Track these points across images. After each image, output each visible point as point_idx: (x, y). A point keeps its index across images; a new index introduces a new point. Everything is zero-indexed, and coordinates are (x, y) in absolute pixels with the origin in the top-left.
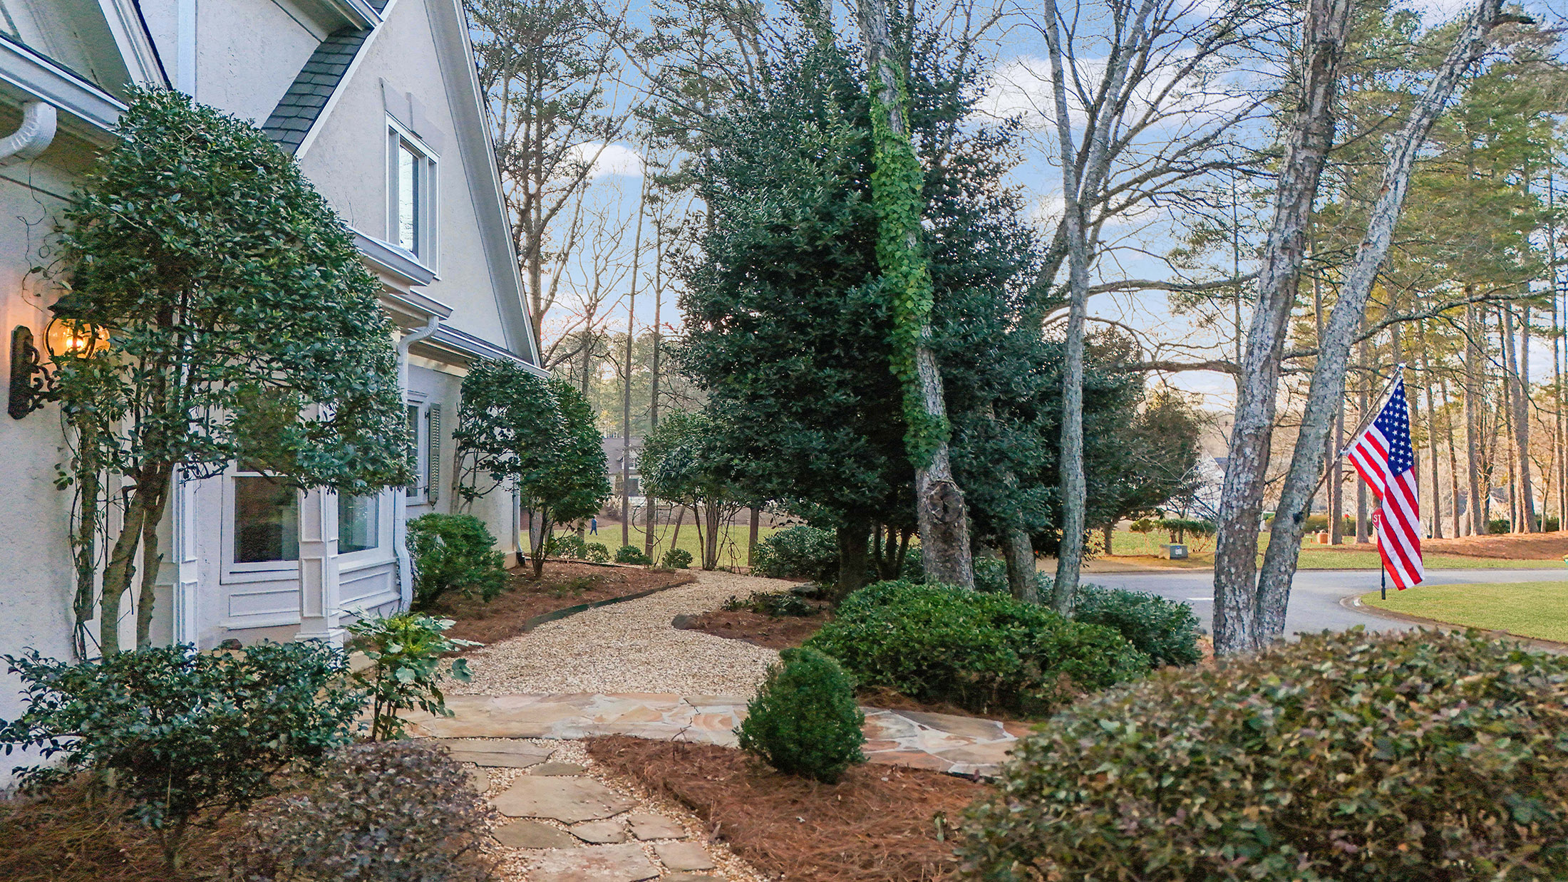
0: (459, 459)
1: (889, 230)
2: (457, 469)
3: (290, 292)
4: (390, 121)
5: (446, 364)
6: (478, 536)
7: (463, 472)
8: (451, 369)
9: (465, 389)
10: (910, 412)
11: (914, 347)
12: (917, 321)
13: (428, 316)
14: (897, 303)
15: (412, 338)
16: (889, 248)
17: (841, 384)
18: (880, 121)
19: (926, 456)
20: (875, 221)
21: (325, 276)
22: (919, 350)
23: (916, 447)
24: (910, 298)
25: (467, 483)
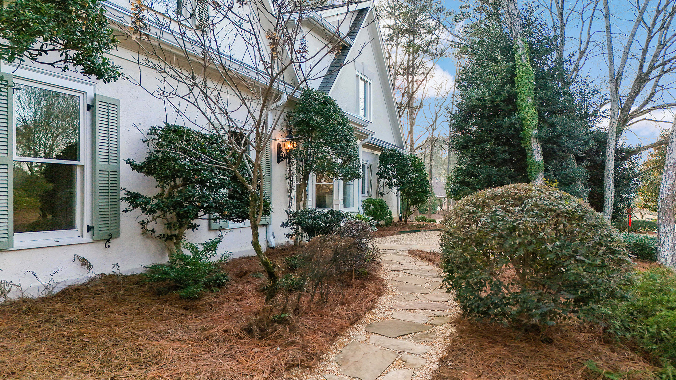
0: (378, 182)
1: (521, 97)
2: (378, 186)
3: (335, 132)
4: (357, 73)
5: (374, 150)
6: (383, 205)
7: (380, 187)
8: (376, 152)
9: (380, 159)
10: (529, 160)
11: (530, 138)
12: (531, 128)
13: (368, 135)
14: (524, 122)
15: (363, 142)
16: (521, 103)
17: (504, 151)
18: (518, 59)
19: (534, 176)
20: (516, 94)
21: (342, 128)
22: (532, 138)
23: (531, 172)
24: (528, 120)
25: (381, 191)
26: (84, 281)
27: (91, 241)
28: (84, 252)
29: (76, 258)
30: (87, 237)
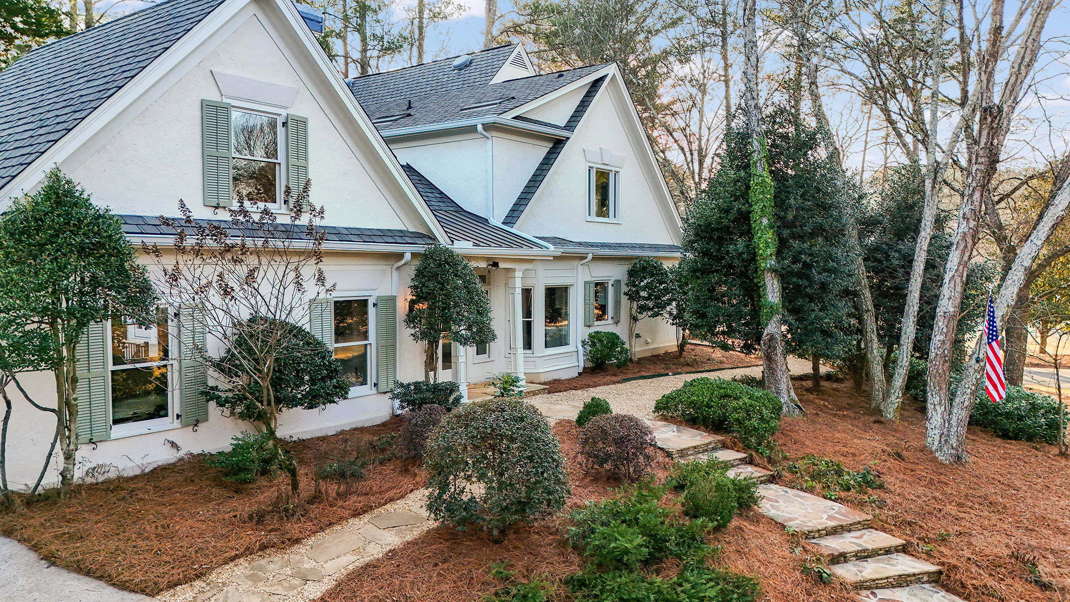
0: (631, 303)
1: (753, 217)
2: (631, 308)
4: (589, 164)
11: (763, 271)
12: (765, 259)
13: (587, 254)
14: (754, 251)
16: (753, 226)
19: (766, 321)
22: (766, 272)
24: (761, 248)
26: (173, 461)
27: (180, 427)
28: (172, 437)
29: (166, 441)
30: (177, 423)
